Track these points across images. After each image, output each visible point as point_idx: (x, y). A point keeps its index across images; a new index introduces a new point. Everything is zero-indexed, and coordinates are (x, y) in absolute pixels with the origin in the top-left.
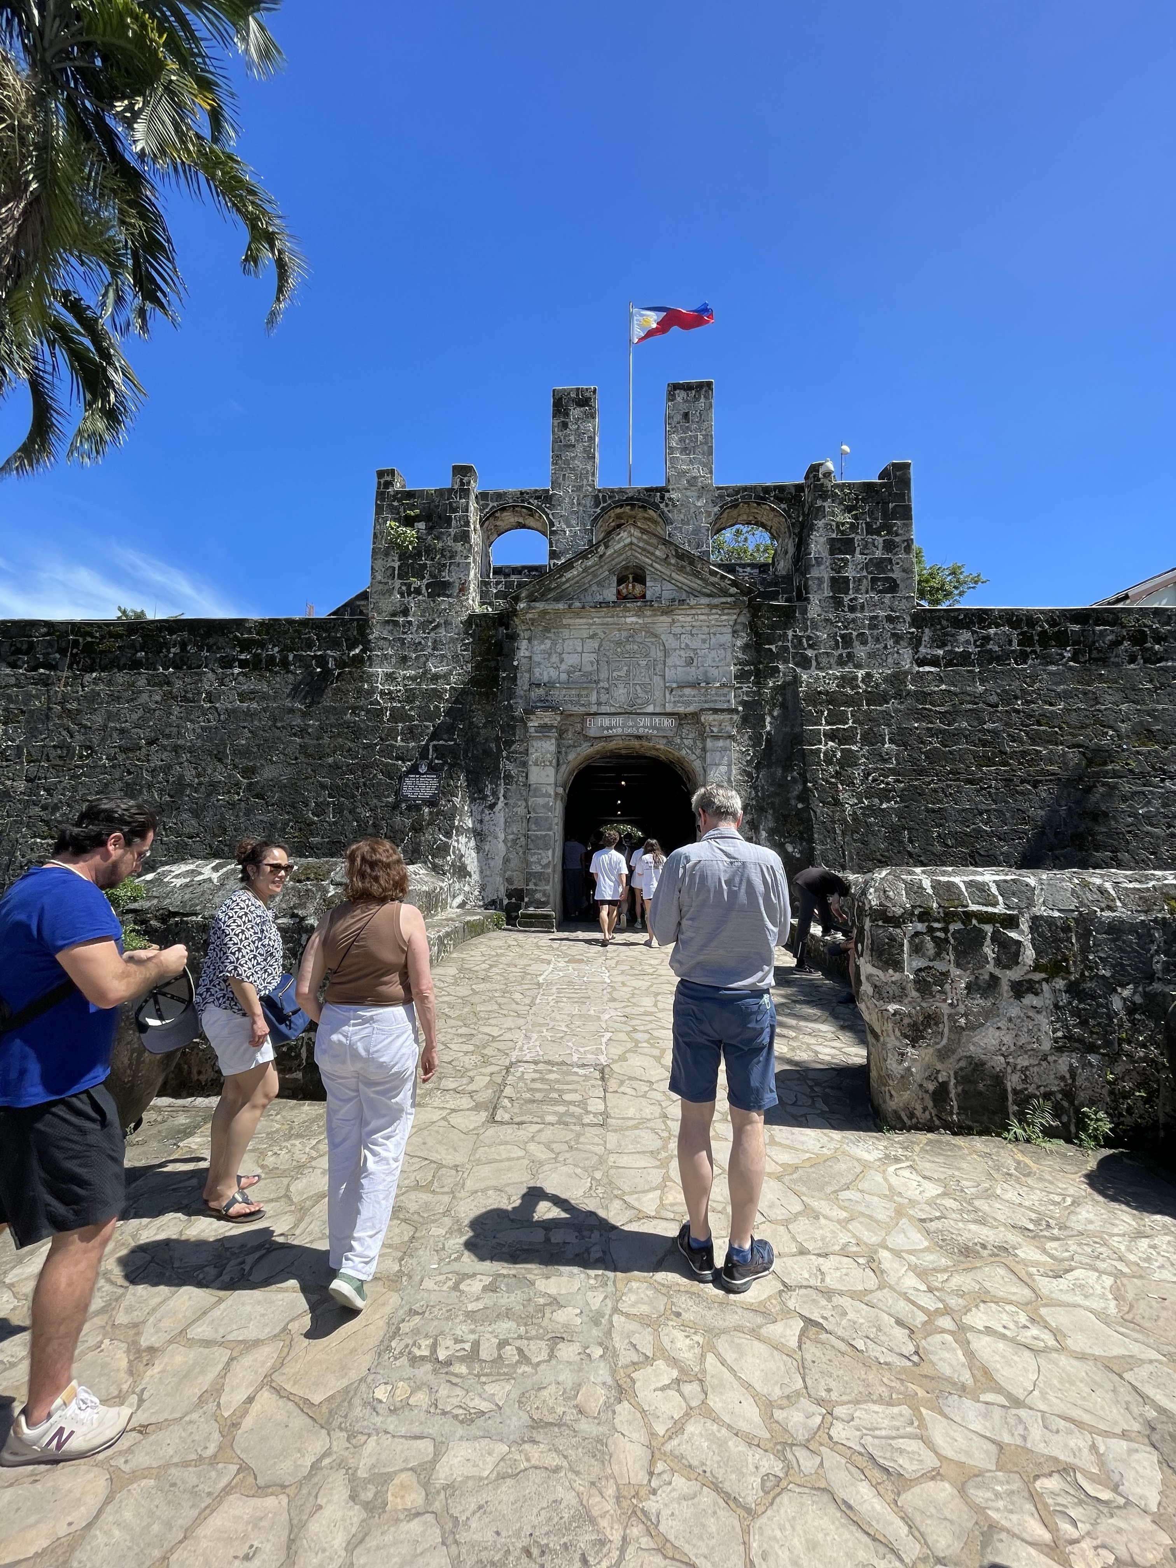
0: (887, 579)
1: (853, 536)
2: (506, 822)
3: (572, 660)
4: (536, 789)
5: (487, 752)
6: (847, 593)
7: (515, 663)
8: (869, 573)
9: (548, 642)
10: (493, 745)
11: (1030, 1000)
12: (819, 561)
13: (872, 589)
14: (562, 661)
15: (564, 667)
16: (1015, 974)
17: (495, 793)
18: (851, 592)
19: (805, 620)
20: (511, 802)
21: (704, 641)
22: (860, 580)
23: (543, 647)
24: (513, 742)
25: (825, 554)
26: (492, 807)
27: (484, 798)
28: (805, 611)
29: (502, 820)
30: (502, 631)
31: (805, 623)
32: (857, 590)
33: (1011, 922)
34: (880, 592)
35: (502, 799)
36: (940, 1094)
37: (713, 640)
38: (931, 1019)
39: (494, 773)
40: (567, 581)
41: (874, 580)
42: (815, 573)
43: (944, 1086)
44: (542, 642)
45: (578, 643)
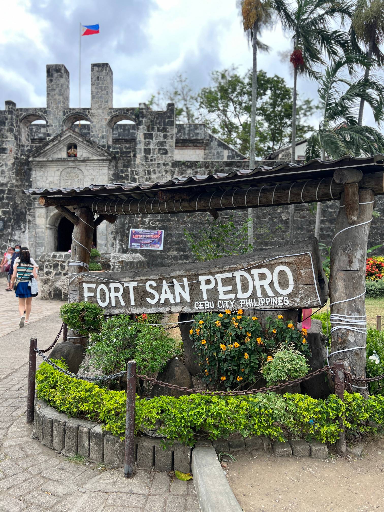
0: (164, 149)
1: (152, 132)
2: (29, 237)
3: (51, 179)
4: (38, 226)
5: (22, 213)
6: (150, 154)
7: (31, 180)
8: (158, 147)
9: (42, 173)
10: (24, 210)
11: (67, 276)
12: (140, 142)
13: (159, 153)
14: (47, 179)
15: (48, 182)
16: (64, 272)
17: (25, 227)
18: (151, 154)
19: (135, 164)
20: (31, 230)
21: (98, 172)
22: (154, 149)
23: (40, 174)
24: (31, 209)
25: (143, 140)
26: (24, 232)
27: (21, 229)
28: (135, 161)
29: (28, 237)
30: (26, 167)
31: (134, 165)
32: (153, 153)
33: (64, 262)
34: (162, 154)
35: (27, 229)
36: (50, 293)
37: (101, 172)
38: (48, 280)
39: (24, 221)
40: (47, 150)
41: (160, 149)
42: (138, 146)
43: (51, 292)
44: (40, 172)
45: (53, 173)
